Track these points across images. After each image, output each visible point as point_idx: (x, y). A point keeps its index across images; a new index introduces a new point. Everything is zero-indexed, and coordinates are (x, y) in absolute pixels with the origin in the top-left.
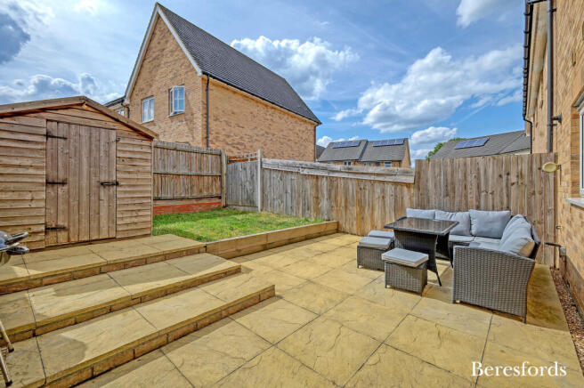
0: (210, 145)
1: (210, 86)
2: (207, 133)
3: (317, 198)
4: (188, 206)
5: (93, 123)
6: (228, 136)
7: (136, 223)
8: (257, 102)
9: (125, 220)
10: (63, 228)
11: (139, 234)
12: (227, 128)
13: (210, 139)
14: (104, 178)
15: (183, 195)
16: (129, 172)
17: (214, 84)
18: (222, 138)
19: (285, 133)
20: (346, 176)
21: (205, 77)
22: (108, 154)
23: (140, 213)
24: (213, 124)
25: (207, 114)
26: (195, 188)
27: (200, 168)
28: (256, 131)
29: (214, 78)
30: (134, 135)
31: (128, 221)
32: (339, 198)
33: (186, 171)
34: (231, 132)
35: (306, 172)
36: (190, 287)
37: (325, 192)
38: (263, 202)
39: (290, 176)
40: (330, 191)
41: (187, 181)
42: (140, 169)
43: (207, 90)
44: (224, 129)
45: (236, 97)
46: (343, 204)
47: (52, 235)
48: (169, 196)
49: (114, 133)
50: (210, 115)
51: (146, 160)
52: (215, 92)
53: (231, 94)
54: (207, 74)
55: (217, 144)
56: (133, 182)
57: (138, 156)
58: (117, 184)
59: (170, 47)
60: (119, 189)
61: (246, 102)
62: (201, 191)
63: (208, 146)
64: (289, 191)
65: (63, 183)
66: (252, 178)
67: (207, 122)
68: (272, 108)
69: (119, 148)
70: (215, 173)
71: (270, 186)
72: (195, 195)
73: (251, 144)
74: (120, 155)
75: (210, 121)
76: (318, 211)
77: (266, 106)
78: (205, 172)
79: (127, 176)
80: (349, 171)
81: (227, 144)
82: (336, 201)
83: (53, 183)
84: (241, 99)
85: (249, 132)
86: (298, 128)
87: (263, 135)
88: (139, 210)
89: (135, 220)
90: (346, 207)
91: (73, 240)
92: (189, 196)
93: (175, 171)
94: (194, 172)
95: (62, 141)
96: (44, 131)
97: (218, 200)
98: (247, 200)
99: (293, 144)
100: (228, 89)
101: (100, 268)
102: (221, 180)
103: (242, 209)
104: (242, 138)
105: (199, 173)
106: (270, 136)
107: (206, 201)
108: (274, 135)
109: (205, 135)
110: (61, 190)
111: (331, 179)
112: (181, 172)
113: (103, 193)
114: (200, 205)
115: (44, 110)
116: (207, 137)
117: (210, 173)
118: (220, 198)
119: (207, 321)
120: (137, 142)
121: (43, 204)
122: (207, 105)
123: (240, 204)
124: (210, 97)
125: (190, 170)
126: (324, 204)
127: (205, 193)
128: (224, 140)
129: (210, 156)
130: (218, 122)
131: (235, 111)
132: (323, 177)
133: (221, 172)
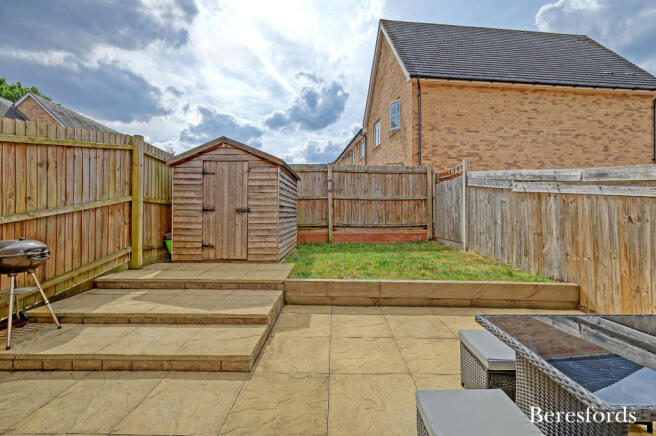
0: (423, 162)
1: (423, 89)
2: (420, 148)
3: (540, 235)
4: (381, 235)
5: (232, 158)
6: (452, 148)
7: (263, 248)
8: (503, 89)
9: (255, 243)
10: (212, 247)
11: (268, 259)
12: (450, 137)
13: (423, 155)
14: (239, 206)
15: (376, 223)
16: (258, 200)
17: (429, 86)
18: (441, 151)
19: (567, 125)
20: (595, 190)
21: (415, 80)
22: (242, 183)
23: (267, 239)
24: (426, 135)
25: (419, 125)
26: (390, 216)
27: (398, 192)
28: (501, 133)
29: (427, 77)
30: (262, 163)
31: (258, 245)
32: (580, 239)
33: (379, 196)
34: (456, 141)
35: (519, 188)
36: (200, 323)
37: (554, 226)
38: (468, 236)
39: (500, 197)
40: (561, 223)
41: (381, 206)
42: (268, 196)
43: (419, 95)
44: (444, 139)
45: (466, 91)
46: (589, 251)
47: (206, 251)
48: (360, 223)
49: (246, 164)
50: (423, 124)
51: (272, 187)
52: (429, 96)
53: (456, 90)
54: (416, 76)
55: (434, 159)
56: (261, 209)
57: (266, 183)
58: (248, 211)
59: (390, 60)
60: (250, 215)
61: (481, 95)
62: (398, 219)
63: (420, 164)
64: (499, 221)
65: (213, 210)
66: (457, 202)
67: (419, 134)
68: (536, 91)
69: (250, 177)
70: (418, 196)
71: (476, 213)
72: (390, 223)
73: (490, 153)
74: (251, 183)
75: (423, 132)
76: (541, 259)
77: (523, 91)
78: (404, 196)
79: (256, 203)
80: (600, 180)
81: (450, 158)
82: (574, 243)
83: (207, 210)
84: (474, 92)
85: (487, 136)
86: (602, 111)
87: (514, 136)
88: (267, 236)
89: (264, 245)
90: (596, 259)
91: (218, 257)
92: (383, 224)
93: (366, 197)
94: (389, 196)
95: (212, 176)
96: (201, 170)
97: (421, 231)
98: (453, 231)
99: (588, 142)
100: (450, 86)
101: (185, 283)
102: (426, 205)
103: (448, 244)
104: (474, 146)
105: (396, 197)
106: (532, 136)
107: (406, 231)
108: (538, 133)
109: (416, 151)
110: (211, 216)
111: (564, 199)
112: (373, 197)
113: (239, 219)
114: (397, 235)
115: (201, 154)
116: (419, 153)
117: (411, 197)
118: (425, 227)
119: (145, 365)
120: (265, 170)
121: (200, 227)
122: (419, 113)
123: (446, 237)
124: (423, 103)
125: (385, 194)
126: (553, 246)
127: (404, 222)
128: (446, 153)
129: (410, 176)
130: (435, 132)
131: (461, 111)
132: (549, 195)
133: (426, 194)
